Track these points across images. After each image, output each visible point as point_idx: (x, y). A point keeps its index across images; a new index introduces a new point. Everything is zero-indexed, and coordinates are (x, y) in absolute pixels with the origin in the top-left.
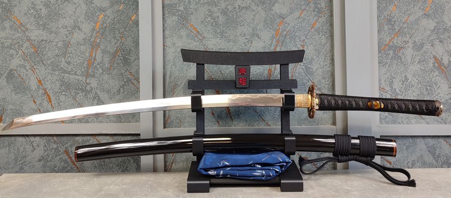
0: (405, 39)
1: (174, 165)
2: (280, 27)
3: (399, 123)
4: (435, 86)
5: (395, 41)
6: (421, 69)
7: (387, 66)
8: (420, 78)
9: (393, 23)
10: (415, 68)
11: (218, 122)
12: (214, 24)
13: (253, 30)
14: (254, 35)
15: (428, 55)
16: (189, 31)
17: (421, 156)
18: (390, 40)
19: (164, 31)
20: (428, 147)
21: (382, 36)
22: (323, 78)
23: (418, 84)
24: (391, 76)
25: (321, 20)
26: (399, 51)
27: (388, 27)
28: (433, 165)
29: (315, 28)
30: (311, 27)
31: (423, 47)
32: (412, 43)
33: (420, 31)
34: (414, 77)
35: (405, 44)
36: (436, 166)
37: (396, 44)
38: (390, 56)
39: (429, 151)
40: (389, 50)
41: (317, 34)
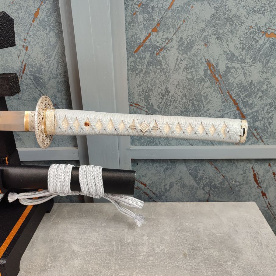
0: (168, 35)
3: (156, 144)
4: (204, 100)
5: (153, 38)
6: (187, 78)
7: (142, 75)
8: (186, 91)
9: (150, 10)
10: (180, 76)
15: (199, 58)
17: (181, 179)
18: (147, 38)
20: (190, 170)
21: (135, 31)
23: (182, 98)
24: (148, 88)
25: (46, 7)
26: (159, 53)
27: (143, 17)
28: (194, 188)
29: (38, 20)
30: (33, 19)
31: (192, 47)
32: (177, 41)
33: (190, 22)
34: (177, 88)
35: (167, 43)
36: (197, 188)
37: (155, 44)
38: (146, 60)
39: (190, 174)
40: (144, 52)
41: (41, 28)
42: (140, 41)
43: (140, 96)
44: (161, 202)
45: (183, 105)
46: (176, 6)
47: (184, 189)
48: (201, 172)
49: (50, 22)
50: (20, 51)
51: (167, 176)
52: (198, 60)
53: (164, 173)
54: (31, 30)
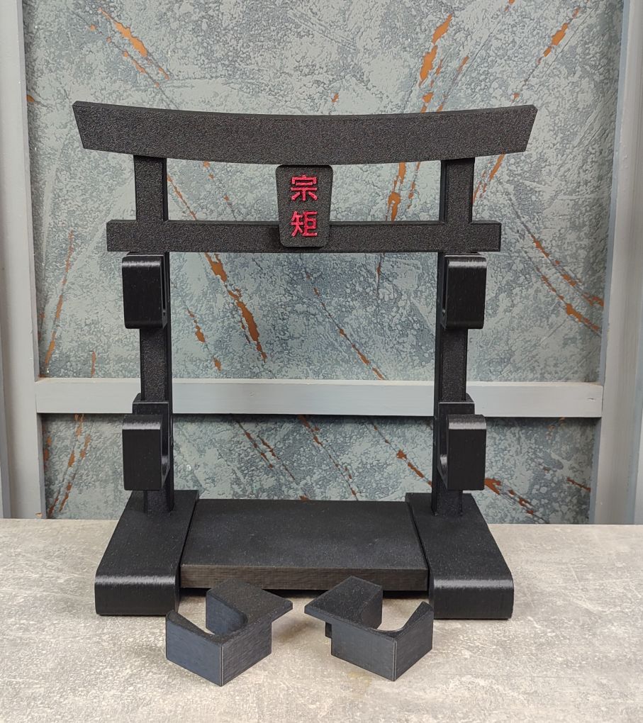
1: (74, 491)
2: (438, 42)
11: (218, 364)
12: (204, 26)
13: (342, 50)
14: (345, 68)
16: (116, 50)
19: (28, 47)
22: (575, 227)
25: (583, 23)
29: (559, 50)
30: (546, 47)
41: (564, 70)
49: (588, 57)
54: (536, 73)
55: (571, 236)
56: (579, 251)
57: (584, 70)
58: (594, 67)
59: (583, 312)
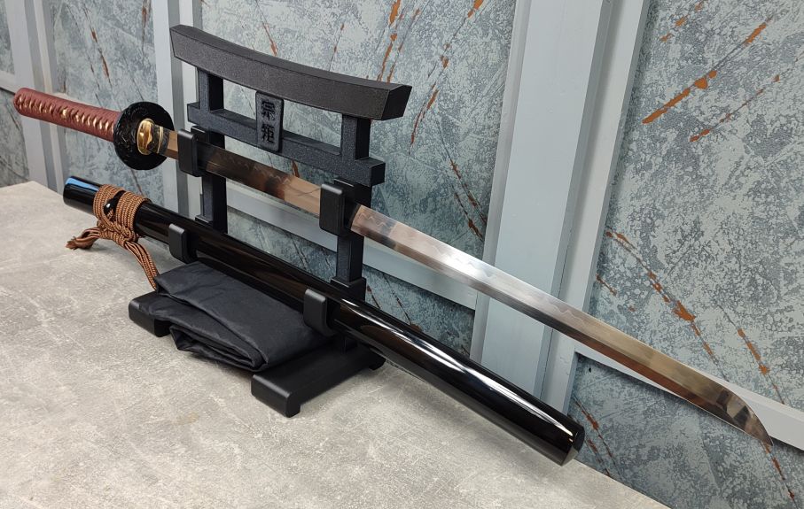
0: (730, 101)
5: (693, 100)
6: (752, 213)
7: (647, 175)
8: (742, 243)
9: (702, 38)
10: (736, 205)
14: (348, 6)
15: (794, 175)
17: (680, 448)
18: (678, 98)
20: (706, 437)
21: (656, 77)
22: (479, 161)
23: (728, 258)
24: (654, 208)
26: (698, 137)
27: (682, 51)
28: (706, 485)
29: (478, 14)
30: (470, 10)
31: (783, 144)
32: (748, 121)
33: (792, 84)
34: (721, 231)
35: (722, 121)
36: (715, 490)
37: (694, 114)
38: (664, 146)
39: (705, 447)
40: (666, 127)
41: (481, 32)
42: (661, 101)
43: (633, 220)
44: (620, 480)
45: (727, 273)
46: (766, 41)
47: (682, 478)
48: (733, 456)
49: (497, 23)
50: (435, 64)
51: (648, 427)
52: (791, 180)
53: (643, 416)
54: (461, 30)
55: (476, 168)
56: (481, 181)
57: (494, 34)
58: (502, 32)
59: (479, 229)
